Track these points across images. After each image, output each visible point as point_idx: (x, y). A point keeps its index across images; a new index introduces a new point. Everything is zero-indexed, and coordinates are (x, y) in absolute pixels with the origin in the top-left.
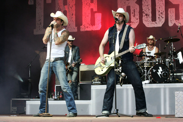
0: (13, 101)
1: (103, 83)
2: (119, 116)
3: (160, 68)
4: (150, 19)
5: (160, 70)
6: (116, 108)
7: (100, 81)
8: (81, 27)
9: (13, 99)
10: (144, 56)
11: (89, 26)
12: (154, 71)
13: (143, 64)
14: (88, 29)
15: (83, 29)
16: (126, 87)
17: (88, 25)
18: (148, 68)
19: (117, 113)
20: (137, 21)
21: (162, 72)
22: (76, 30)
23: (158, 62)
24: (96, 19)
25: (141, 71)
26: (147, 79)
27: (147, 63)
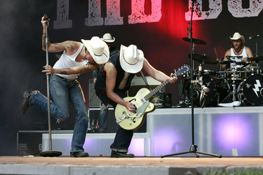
0: (20, 133)
1: (167, 105)
2: (198, 157)
3: (258, 81)
4: (240, 5)
5: (258, 84)
6: (193, 144)
7: (161, 102)
8: (129, 17)
9: (20, 131)
10: (232, 62)
11: (142, 16)
12: (248, 86)
13: (230, 76)
14: (141, 21)
15: (132, 20)
16: (203, 112)
17: (140, 15)
18: (237, 82)
19: (195, 151)
20: (218, 7)
21: (260, 88)
22: (121, 22)
23: (254, 73)
24: (153, 4)
25: (227, 87)
26: (237, 100)
27: (237, 73)
